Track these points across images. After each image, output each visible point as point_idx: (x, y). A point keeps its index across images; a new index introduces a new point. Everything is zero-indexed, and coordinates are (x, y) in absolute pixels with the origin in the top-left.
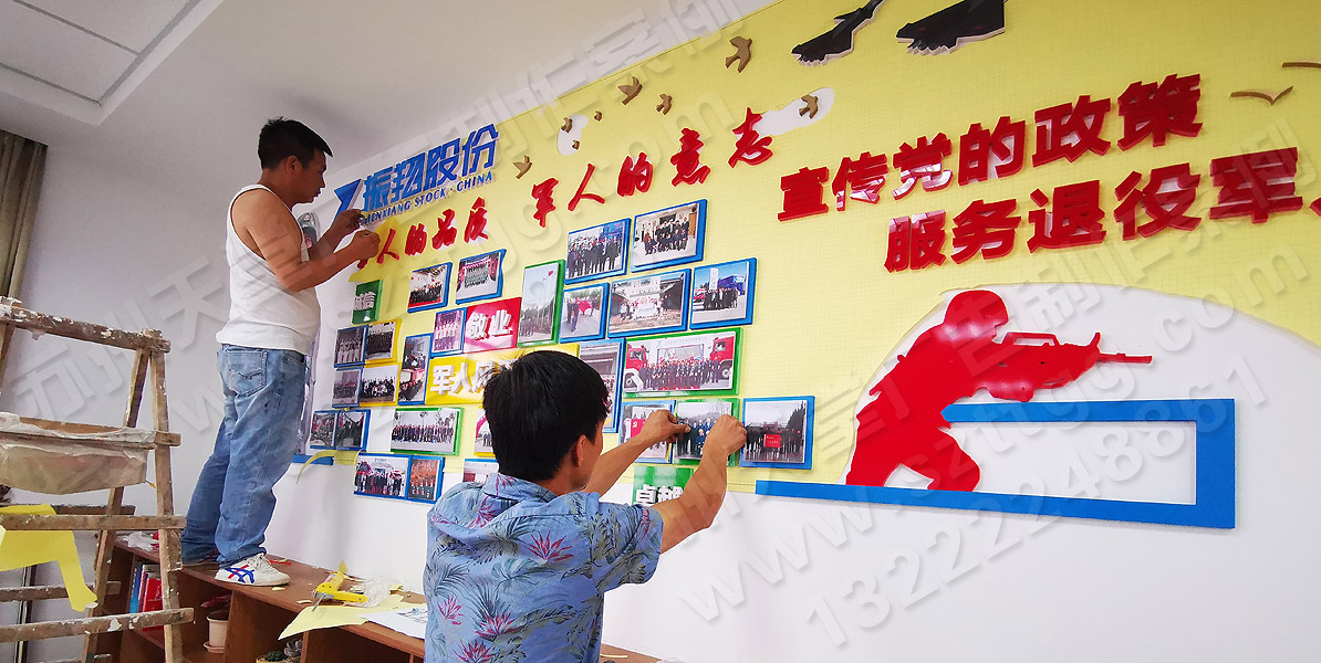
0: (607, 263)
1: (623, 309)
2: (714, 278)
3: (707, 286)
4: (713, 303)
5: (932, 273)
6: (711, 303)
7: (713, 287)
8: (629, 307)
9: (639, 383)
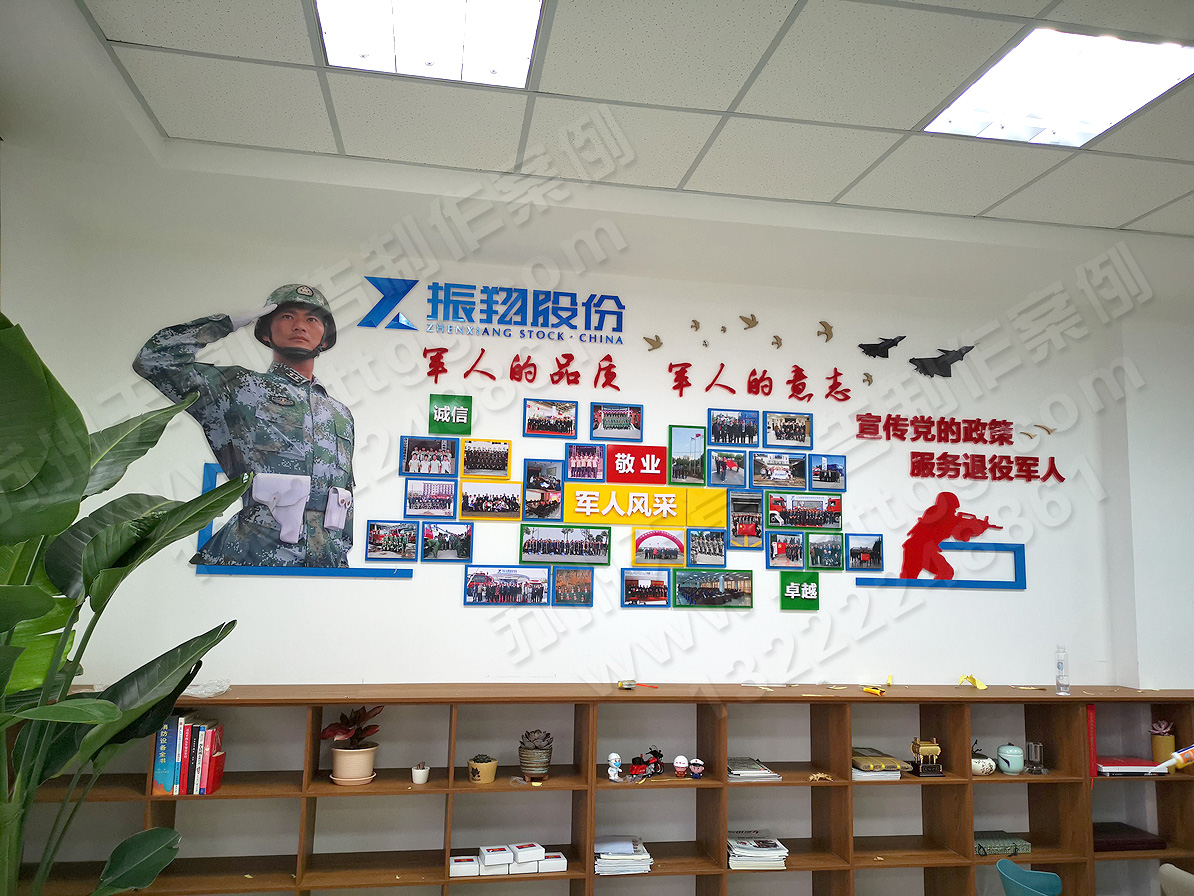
0: (747, 439)
1: (764, 472)
2: (825, 463)
3: (820, 467)
4: (826, 478)
5: (929, 481)
6: (823, 477)
7: (825, 468)
8: (767, 471)
9: (781, 520)
